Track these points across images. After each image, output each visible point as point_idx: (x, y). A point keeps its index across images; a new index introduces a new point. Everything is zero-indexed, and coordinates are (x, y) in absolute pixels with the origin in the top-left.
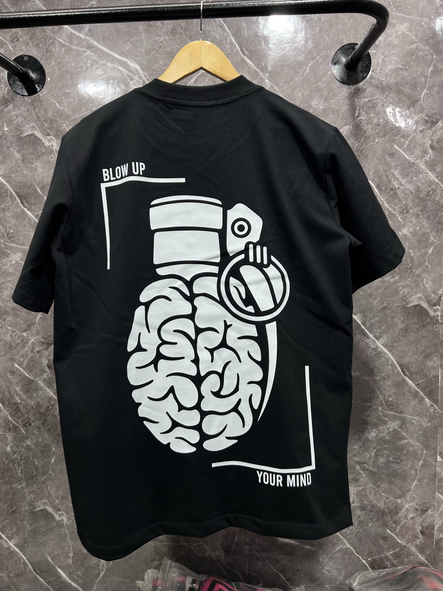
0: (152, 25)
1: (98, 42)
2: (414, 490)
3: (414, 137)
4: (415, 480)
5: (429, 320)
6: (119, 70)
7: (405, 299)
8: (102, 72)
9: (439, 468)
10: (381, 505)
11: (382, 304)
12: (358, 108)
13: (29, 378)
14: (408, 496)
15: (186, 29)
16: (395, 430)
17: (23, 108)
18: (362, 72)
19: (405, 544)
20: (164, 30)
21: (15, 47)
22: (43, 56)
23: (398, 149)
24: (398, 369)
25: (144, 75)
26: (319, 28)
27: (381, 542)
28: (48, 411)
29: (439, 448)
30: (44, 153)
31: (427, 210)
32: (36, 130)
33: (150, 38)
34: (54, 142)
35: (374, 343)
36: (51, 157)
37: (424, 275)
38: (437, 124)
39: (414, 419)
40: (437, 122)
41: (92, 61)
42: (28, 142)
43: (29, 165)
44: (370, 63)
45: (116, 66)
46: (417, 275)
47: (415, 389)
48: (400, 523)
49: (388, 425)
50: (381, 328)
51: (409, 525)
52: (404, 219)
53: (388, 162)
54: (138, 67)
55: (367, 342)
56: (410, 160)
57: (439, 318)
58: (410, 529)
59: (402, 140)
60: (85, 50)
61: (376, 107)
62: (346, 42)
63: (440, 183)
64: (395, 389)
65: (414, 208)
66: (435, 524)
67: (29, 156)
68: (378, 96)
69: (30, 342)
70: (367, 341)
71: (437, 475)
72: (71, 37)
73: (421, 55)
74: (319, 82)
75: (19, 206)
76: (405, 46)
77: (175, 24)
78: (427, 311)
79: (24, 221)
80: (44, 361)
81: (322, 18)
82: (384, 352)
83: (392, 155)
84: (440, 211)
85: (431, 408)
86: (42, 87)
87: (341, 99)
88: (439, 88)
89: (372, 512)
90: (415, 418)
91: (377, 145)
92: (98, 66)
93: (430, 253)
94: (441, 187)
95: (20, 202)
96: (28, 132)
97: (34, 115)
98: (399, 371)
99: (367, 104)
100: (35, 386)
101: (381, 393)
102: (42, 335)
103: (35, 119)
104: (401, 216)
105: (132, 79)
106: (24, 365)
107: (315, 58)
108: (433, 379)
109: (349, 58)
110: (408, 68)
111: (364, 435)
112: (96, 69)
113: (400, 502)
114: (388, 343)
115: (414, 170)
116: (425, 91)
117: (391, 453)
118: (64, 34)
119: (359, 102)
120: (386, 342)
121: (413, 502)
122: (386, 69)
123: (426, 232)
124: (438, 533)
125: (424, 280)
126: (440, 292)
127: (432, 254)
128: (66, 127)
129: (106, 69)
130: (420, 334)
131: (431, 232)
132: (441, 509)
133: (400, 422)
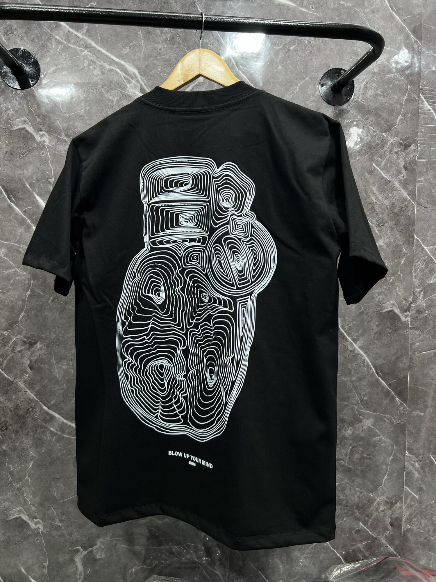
0: (151, 32)
1: (97, 43)
2: (385, 484)
3: (390, 157)
4: (386, 474)
5: (400, 325)
6: (116, 72)
7: (379, 305)
8: (99, 73)
9: (407, 462)
10: (355, 499)
11: (360, 310)
13: (9, 379)
14: (380, 489)
15: (185, 40)
16: (369, 428)
17: (14, 101)
18: (346, 95)
19: (376, 536)
20: (163, 38)
21: (8, 39)
22: (38, 51)
23: (376, 167)
24: (373, 370)
25: (141, 79)
26: (308, 51)
27: (355, 535)
28: (27, 413)
29: (407, 444)
30: (35, 148)
31: (401, 223)
32: (27, 125)
33: (148, 45)
34: (46, 137)
35: (351, 346)
36: (42, 152)
37: (396, 284)
38: (410, 148)
39: (385, 417)
40: (410, 146)
41: (89, 61)
42: (18, 136)
43: (18, 159)
44: (353, 88)
45: (114, 68)
46: (391, 283)
47: (387, 388)
48: (372, 515)
49: (363, 423)
50: (358, 332)
51: (380, 517)
52: (380, 231)
53: (367, 178)
54: (136, 71)
55: (346, 345)
56: (386, 178)
57: (409, 323)
58: (381, 522)
59: (380, 159)
60: (82, 50)
62: (332, 67)
63: (411, 200)
64: (370, 389)
65: (389, 222)
66: (403, 516)
67: (19, 150)
68: (360, 118)
69: (12, 341)
70: (346, 343)
71: (405, 470)
72: (68, 36)
73: (398, 84)
74: (308, 101)
75: (5, 200)
76: (384, 75)
77: (174, 33)
78: (399, 316)
79: (10, 216)
80: (25, 362)
81: (312, 43)
82: (361, 354)
83: (371, 172)
84: (411, 225)
85: (400, 406)
86: (36, 82)
88: (412, 115)
89: (347, 506)
90: (387, 416)
91: (358, 162)
92: (95, 67)
93: (402, 263)
94: (413, 204)
95: (6, 196)
96: (19, 126)
97: (26, 109)
98: (373, 372)
99: (350, 124)
100: (15, 387)
101: (357, 393)
102: (24, 334)
103: (27, 113)
104: (378, 228)
105: (129, 82)
106: (4, 365)
107: (304, 78)
108: (403, 380)
109: (336, 81)
110: (386, 95)
111: (341, 433)
112: (93, 70)
113: (372, 496)
114: (364, 345)
115: (390, 188)
116: (400, 117)
117: (365, 449)
118: (62, 32)
119: (343, 122)
120: (363, 344)
121: (383, 495)
122: (367, 94)
123: (399, 244)
124: (405, 525)
125: (397, 288)
126: (411, 299)
127: (404, 264)
128: (59, 124)
129: (103, 70)
130: (393, 338)
131: (403, 244)
132: (408, 501)
133: (374, 420)
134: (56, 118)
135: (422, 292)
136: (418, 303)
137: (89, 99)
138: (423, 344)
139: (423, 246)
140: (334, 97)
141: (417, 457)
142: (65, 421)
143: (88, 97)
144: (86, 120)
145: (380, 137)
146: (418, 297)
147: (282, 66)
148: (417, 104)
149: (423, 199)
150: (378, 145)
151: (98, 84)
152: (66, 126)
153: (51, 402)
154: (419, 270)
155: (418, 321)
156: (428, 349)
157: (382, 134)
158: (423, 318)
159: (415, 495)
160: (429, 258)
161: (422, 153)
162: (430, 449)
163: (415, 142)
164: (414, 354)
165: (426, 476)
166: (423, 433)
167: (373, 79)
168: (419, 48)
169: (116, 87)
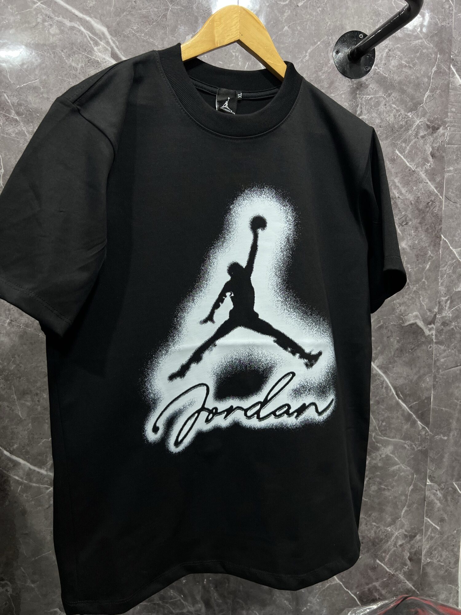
2: (404, 517)
3: (415, 143)
4: (405, 506)
5: (424, 340)
6: (80, 31)
7: (401, 318)
8: (57, 31)
9: (429, 492)
10: (372, 534)
11: (379, 323)
12: (360, 105)
14: (398, 523)
16: (387, 456)
18: (365, 65)
19: (394, 572)
23: (399, 154)
24: (392, 391)
25: (112, 40)
26: (320, 9)
27: (370, 573)
29: (428, 472)
31: (426, 222)
37: (420, 292)
38: (438, 131)
39: (406, 444)
40: (438, 129)
41: (44, 16)
44: (374, 56)
45: (76, 26)
46: (414, 291)
47: (408, 412)
48: (389, 551)
49: (381, 451)
50: (376, 349)
51: (398, 552)
52: (403, 231)
53: (388, 168)
54: (105, 30)
56: (410, 168)
57: (434, 337)
58: (399, 557)
59: (404, 145)
60: (34, 1)
61: (379, 106)
62: (349, 29)
63: (439, 194)
64: (389, 413)
65: (413, 220)
66: (423, 549)
68: (381, 94)
71: (426, 499)
73: (425, 52)
74: (321, 71)
76: (410, 41)
78: (422, 330)
82: (380, 374)
83: (393, 161)
84: (438, 224)
85: (422, 431)
87: (342, 93)
88: (442, 91)
89: (362, 543)
90: (407, 442)
92: (52, 23)
93: (427, 268)
94: (440, 198)
98: (393, 394)
101: (374, 418)
104: (400, 228)
105: (97, 44)
107: (315, 43)
108: (426, 401)
109: (354, 47)
110: (412, 66)
112: (49, 27)
113: (390, 530)
114: (383, 364)
115: (414, 179)
116: (428, 93)
117: (383, 480)
119: (361, 99)
120: (381, 363)
121: (402, 529)
122: (390, 64)
123: (424, 246)
124: (425, 558)
125: (420, 298)
126: (436, 310)
127: (429, 270)
128: (7, 98)
129: (62, 28)
130: (415, 355)
131: (429, 246)
132: (429, 533)
133: (393, 447)
134: (3, 90)
135: (449, 302)
136: (444, 315)
137: (44, 65)
138: (448, 361)
139: (451, 247)
140: (350, 67)
141: (439, 485)
142: (32, 467)
143: (43, 63)
144: (42, 93)
145: (405, 118)
146: (444, 307)
147: (289, 27)
148: (447, 77)
149: (452, 193)
150: (401, 127)
151: (56, 46)
152: (15, 100)
153: (13, 445)
154: (445, 276)
155: (443, 334)
156: (454, 366)
157: (406, 113)
158: (449, 330)
159: (436, 526)
160: (457, 262)
161: (452, 137)
162: (453, 476)
163: (444, 123)
164: (438, 372)
165: (448, 505)
166: (446, 460)
167: (397, 46)
168: (451, 8)
169: (79, 49)
